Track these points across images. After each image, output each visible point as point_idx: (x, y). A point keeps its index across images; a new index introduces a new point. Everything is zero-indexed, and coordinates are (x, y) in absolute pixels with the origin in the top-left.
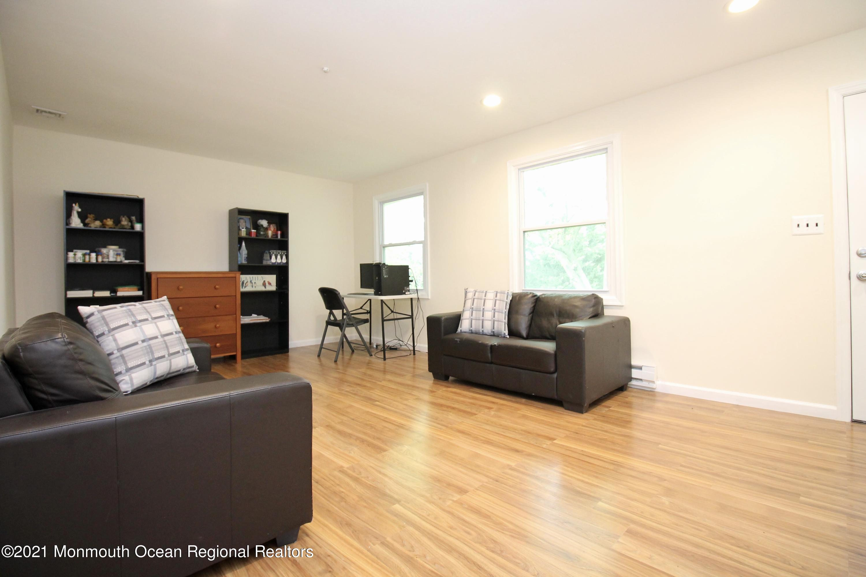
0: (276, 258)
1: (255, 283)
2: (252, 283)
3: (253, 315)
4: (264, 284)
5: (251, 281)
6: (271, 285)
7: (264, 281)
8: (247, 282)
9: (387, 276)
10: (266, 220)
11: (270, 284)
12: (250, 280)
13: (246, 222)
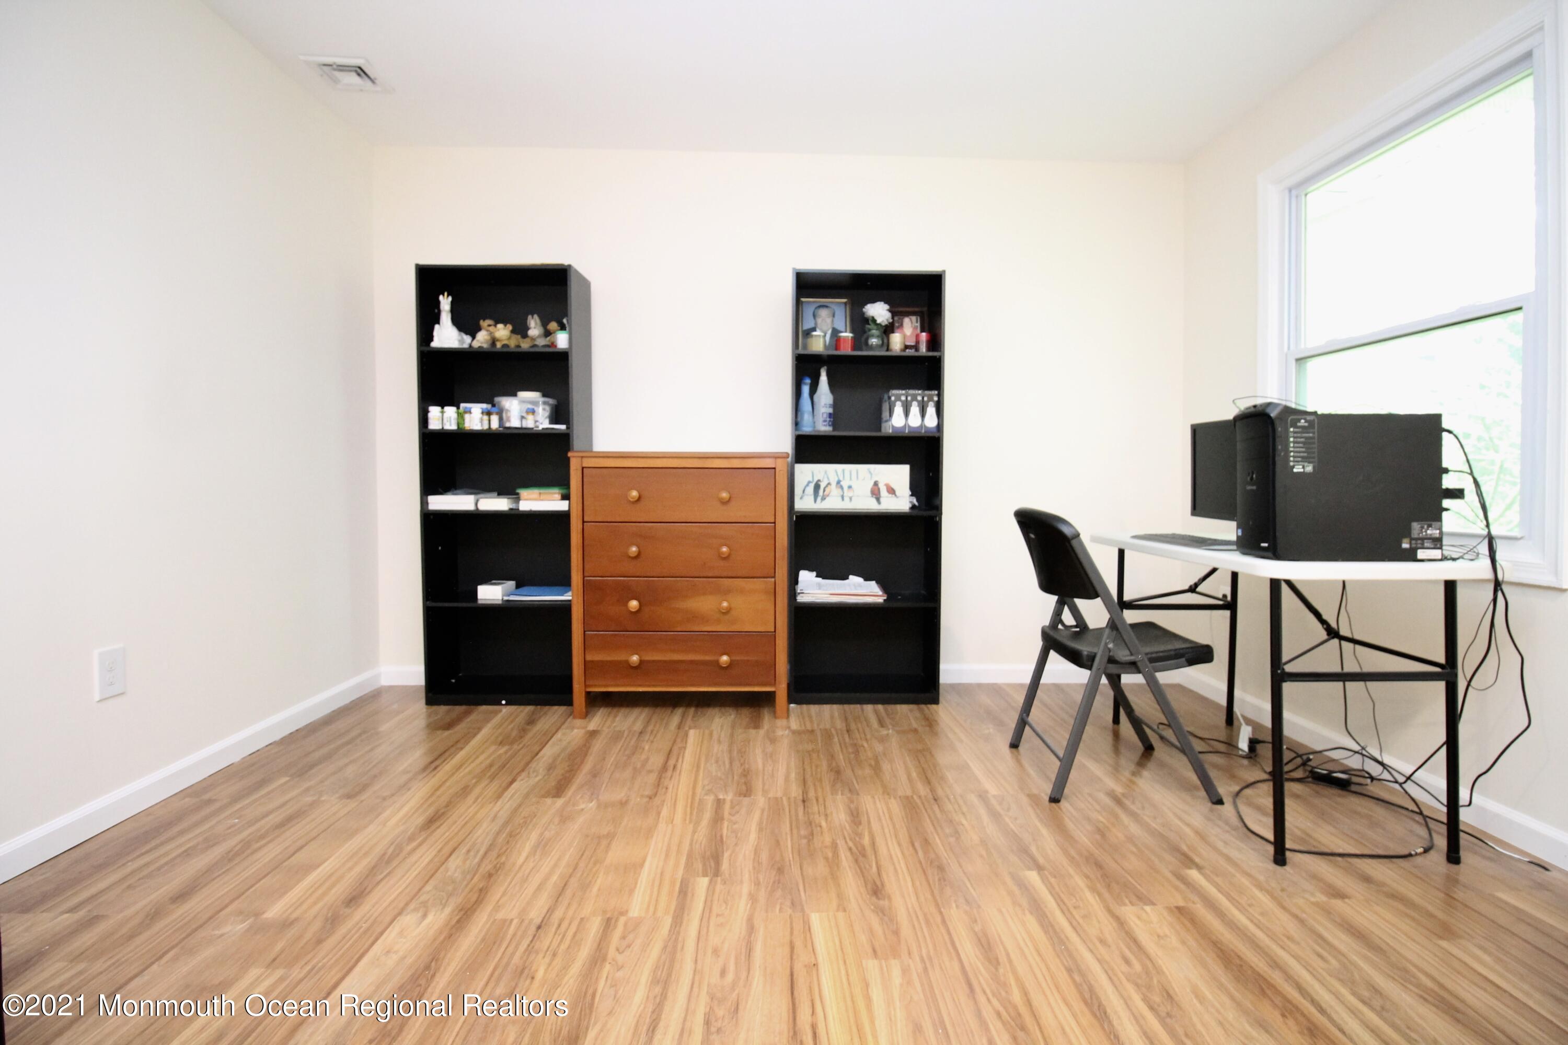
0: (907, 413)
1: (850, 487)
2: (842, 488)
3: (851, 577)
4: (876, 493)
5: (839, 482)
6: (896, 495)
7: (876, 484)
8: (829, 484)
10: (886, 303)
11: (891, 491)
12: (836, 479)
13: (836, 314)
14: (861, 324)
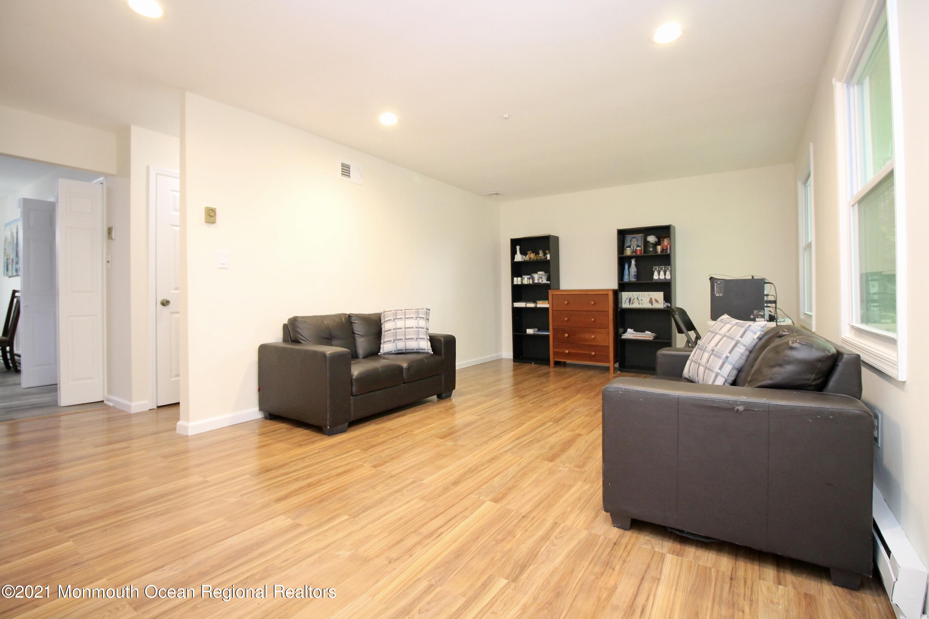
0: (659, 274)
1: (642, 300)
2: (639, 300)
3: (646, 332)
4: (651, 302)
5: (637, 298)
6: (659, 303)
7: (651, 299)
8: (634, 299)
9: (721, 295)
11: (657, 301)
12: (637, 297)
13: (639, 240)
14: (646, 243)
